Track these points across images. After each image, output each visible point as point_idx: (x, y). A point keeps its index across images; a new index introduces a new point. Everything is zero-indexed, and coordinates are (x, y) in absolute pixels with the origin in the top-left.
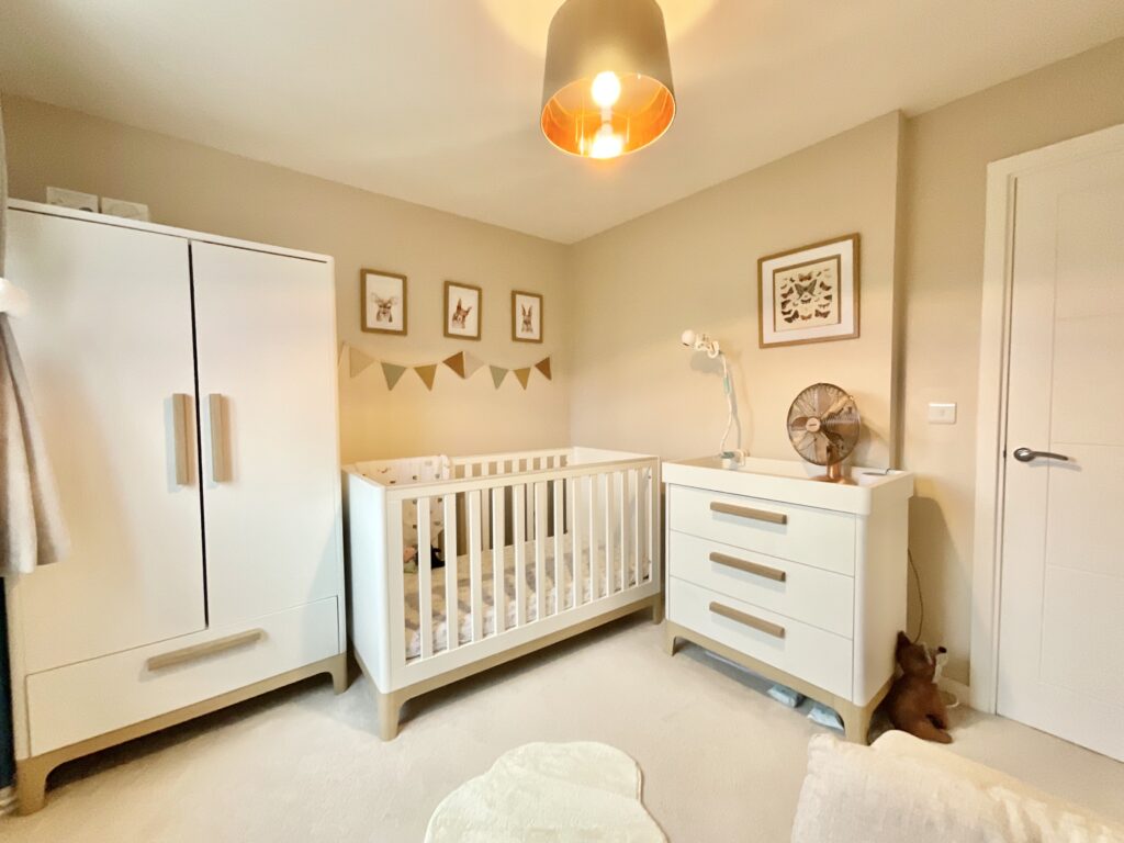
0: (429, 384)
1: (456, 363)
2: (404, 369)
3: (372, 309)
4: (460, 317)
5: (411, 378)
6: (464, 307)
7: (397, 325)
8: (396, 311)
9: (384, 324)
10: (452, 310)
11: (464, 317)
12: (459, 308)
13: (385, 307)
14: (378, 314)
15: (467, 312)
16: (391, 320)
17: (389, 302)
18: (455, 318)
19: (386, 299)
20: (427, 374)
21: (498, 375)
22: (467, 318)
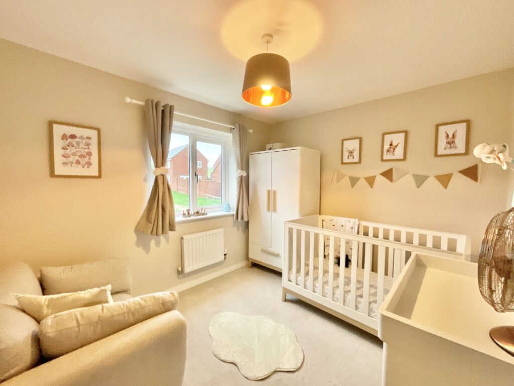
0: (371, 186)
1: (388, 174)
2: (359, 179)
3: (346, 154)
4: (392, 150)
5: (362, 183)
6: (394, 144)
7: (356, 159)
8: (356, 154)
9: (351, 160)
10: (387, 147)
11: (394, 149)
12: (391, 145)
13: (351, 153)
14: (348, 156)
15: (396, 146)
16: (353, 158)
17: (353, 150)
18: (388, 151)
19: (351, 149)
20: (371, 181)
21: (420, 180)
22: (396, 150)
